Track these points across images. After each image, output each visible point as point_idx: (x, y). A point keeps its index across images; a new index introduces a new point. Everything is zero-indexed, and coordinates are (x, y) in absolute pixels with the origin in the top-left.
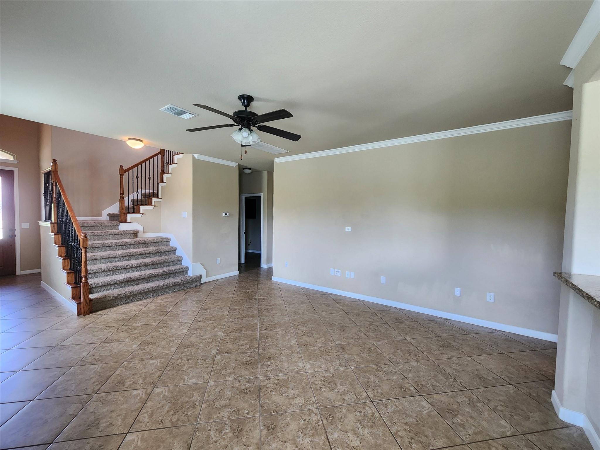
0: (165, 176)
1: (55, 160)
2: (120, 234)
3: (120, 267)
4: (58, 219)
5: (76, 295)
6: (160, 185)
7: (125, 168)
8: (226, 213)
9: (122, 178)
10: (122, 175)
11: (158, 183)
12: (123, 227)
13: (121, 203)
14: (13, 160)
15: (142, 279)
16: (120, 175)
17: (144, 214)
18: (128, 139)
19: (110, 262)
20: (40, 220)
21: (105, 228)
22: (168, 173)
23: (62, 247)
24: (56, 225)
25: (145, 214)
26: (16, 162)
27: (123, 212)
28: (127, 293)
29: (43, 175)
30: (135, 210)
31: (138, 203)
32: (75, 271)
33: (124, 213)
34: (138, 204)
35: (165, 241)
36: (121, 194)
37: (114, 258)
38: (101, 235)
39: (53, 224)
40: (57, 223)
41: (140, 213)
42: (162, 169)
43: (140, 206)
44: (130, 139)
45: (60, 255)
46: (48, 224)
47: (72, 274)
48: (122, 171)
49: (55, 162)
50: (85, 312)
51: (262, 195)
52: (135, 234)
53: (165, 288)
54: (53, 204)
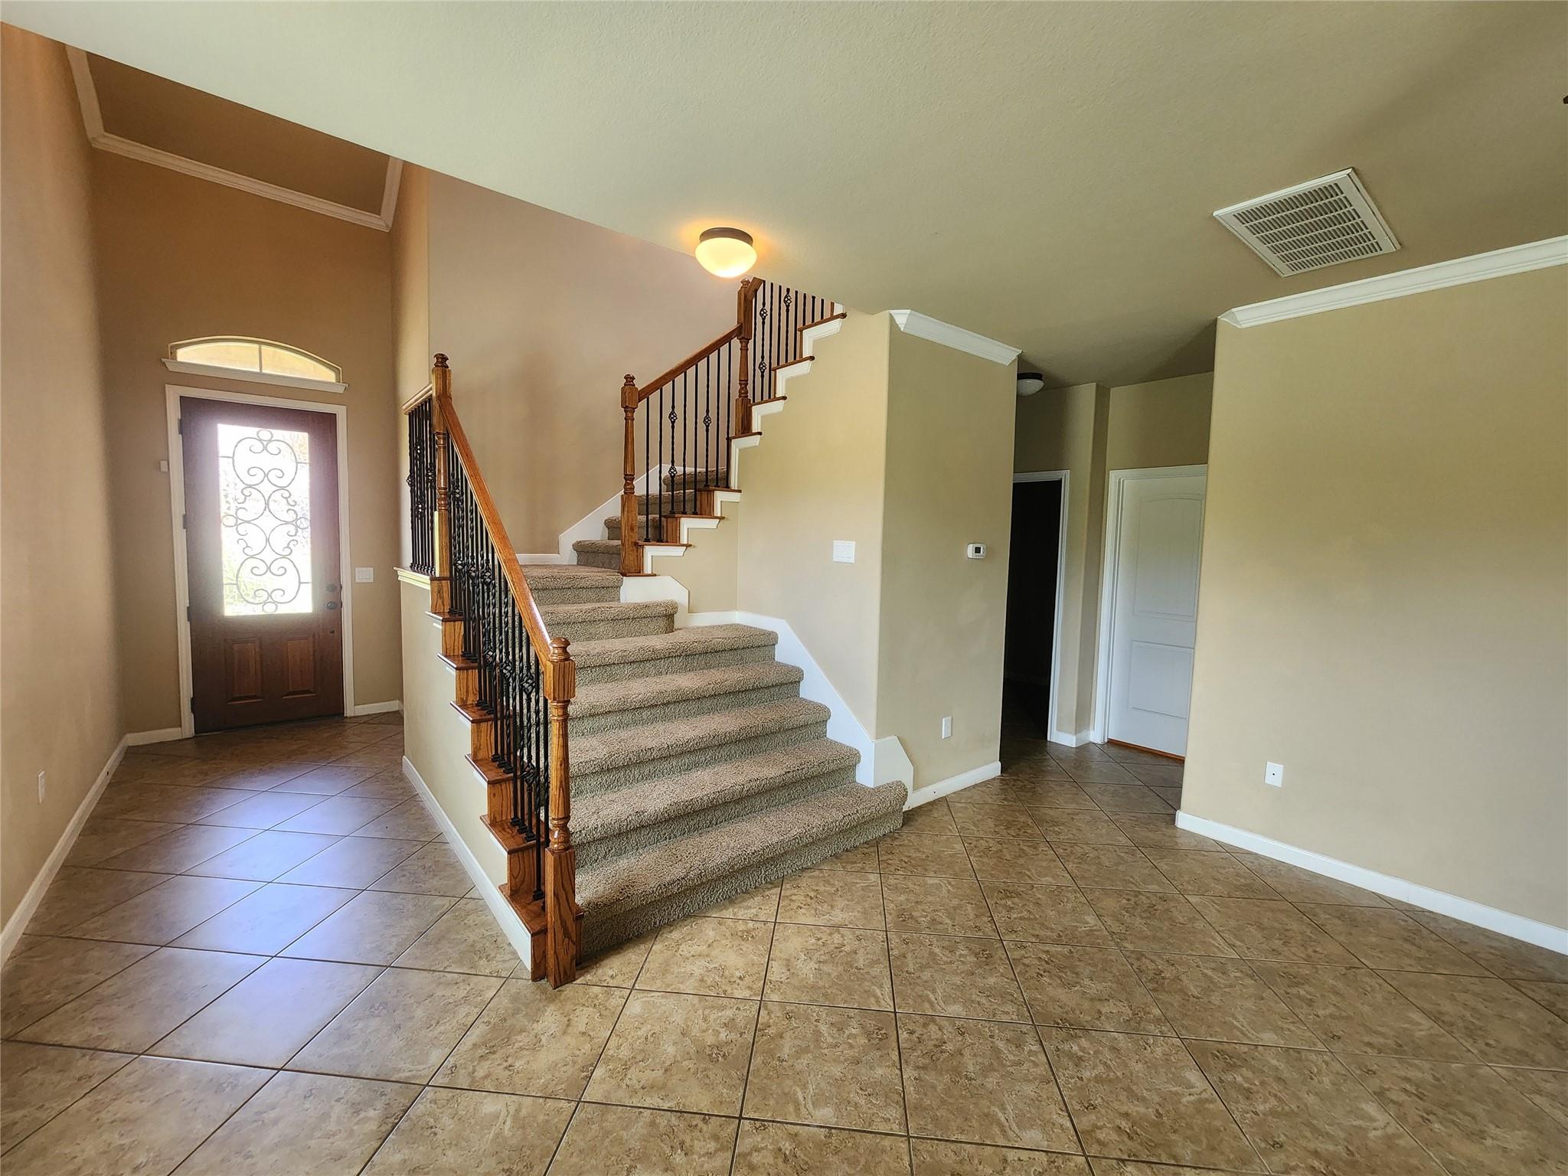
0: (758, 413)
1: (442, 355)
2: (628, 618)
3: (649, 754)
4: (452, 563)
5: (524, 880)
6: (737, 445)
7: (640, 384)
8: (978, 545)
9: (629, 420)
10: (629, 409)
11: (729, 440)
12: (634, 592)
13: (626, 509)
14: (334, 381)
15: (725, 803)
16: (626, 411)
17: (690, 545)
18: (702, 235)
19: (612, 727)
20: (399, 565)
21: (584, 594)
22: (772, 398)
23: (467, 669)
24: (446, 585)
25: (694, 547)
26: (340, 389)
27: (634, 540)
28: (691, 875)
29: (408, 416)
30: (662, 533)
31: (673, 509)
32: (515, 775)
33: (636, 544)
34: (673, 512)
35: (761, 644)
36: (626, 475)
37: (623, 711)
38: (574, 623)
39: (436, 582)
40: (450, 578)
41: (682, 543)
42: (741, 389)
43: (682, 519)
44: (709, 234)
45: (462, 699)
46: (422, 581)
47: (503, 787)
48: (632, 396)
49: (441, 363)
50: (562, 969)
51: (1065, 476)
52: (667, 617)
53: (806, 846)
54: (436, 514)
